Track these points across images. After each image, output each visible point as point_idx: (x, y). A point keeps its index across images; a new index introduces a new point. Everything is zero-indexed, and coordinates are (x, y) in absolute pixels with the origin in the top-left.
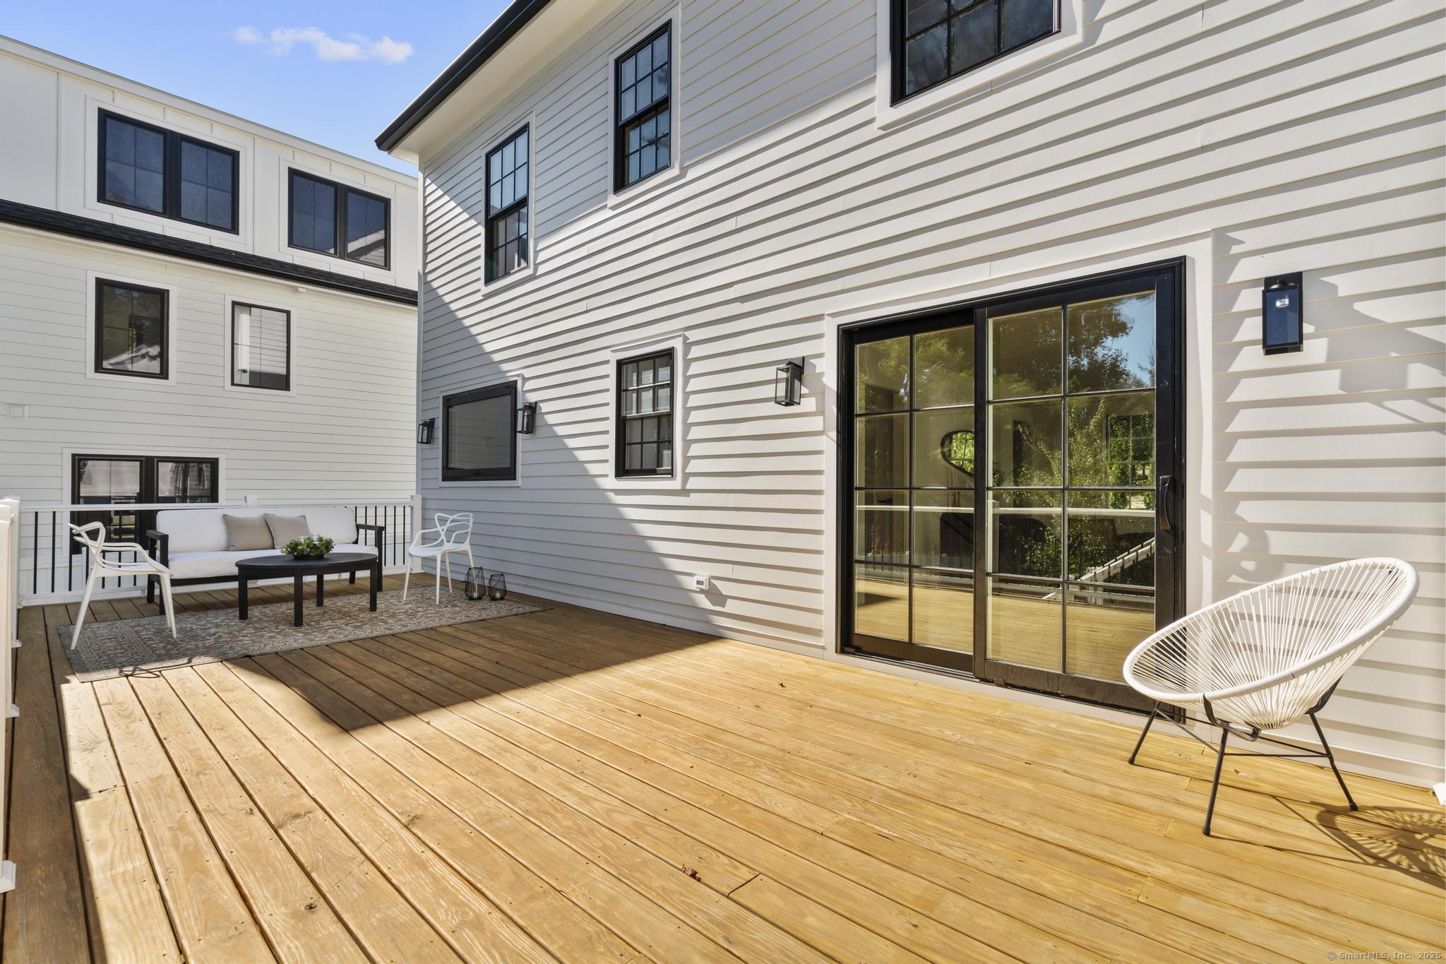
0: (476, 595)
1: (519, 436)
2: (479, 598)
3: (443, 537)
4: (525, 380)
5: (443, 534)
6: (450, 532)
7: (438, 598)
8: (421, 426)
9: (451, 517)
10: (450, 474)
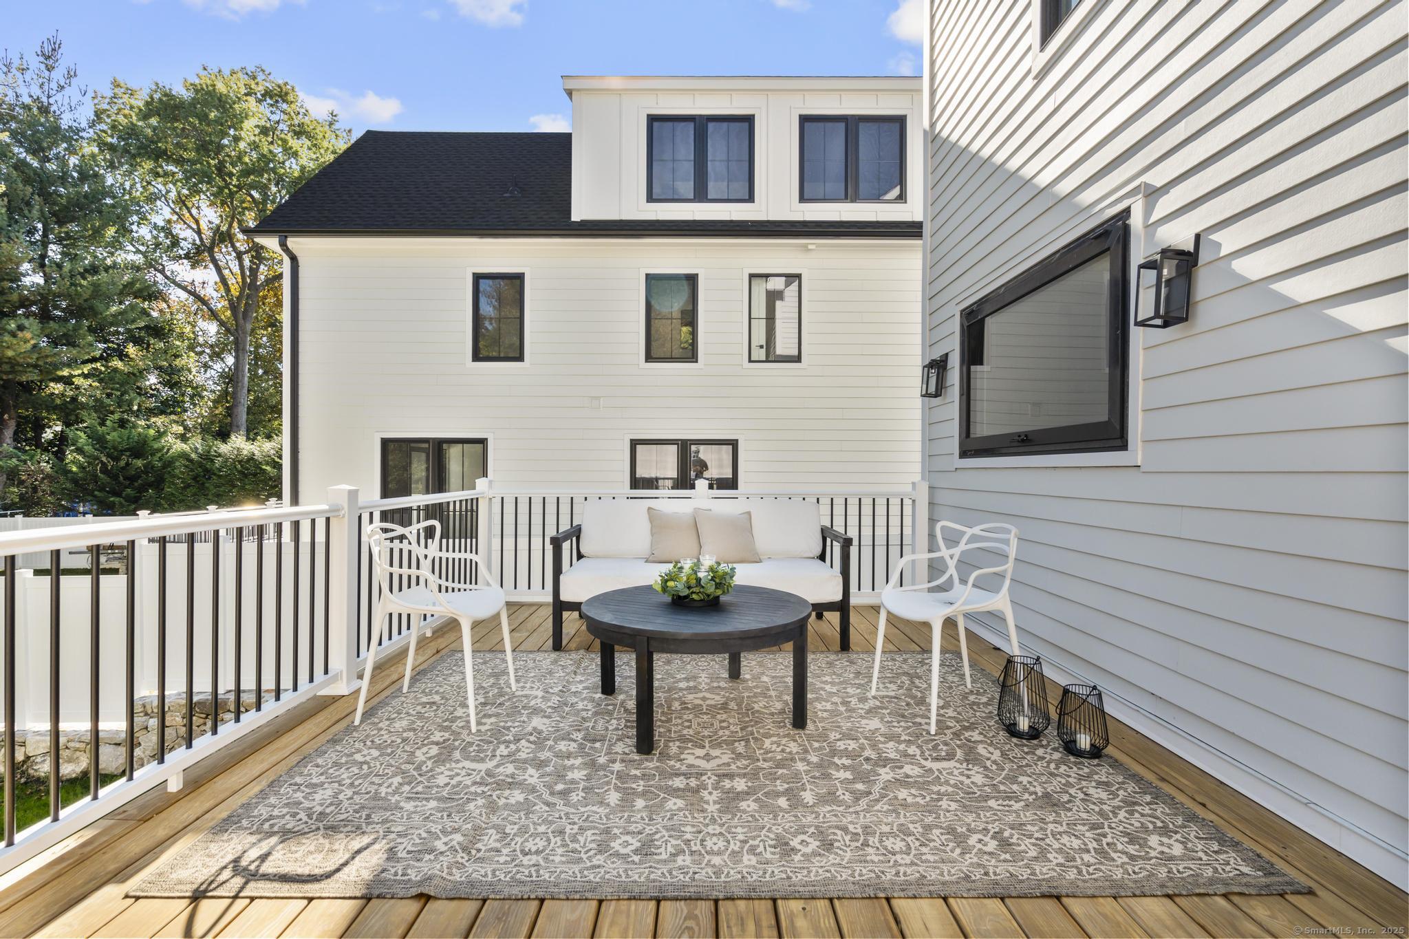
0: (1024, 724)
1: (1138, 337)
2: (1034, 734)
3: (952, 570)
4: (1153, 194)
5: (952, 564)
6: (965, 565)
7: (934, 701)
8: (926, 369)
9: (970, 532)
10: (973, 447)
